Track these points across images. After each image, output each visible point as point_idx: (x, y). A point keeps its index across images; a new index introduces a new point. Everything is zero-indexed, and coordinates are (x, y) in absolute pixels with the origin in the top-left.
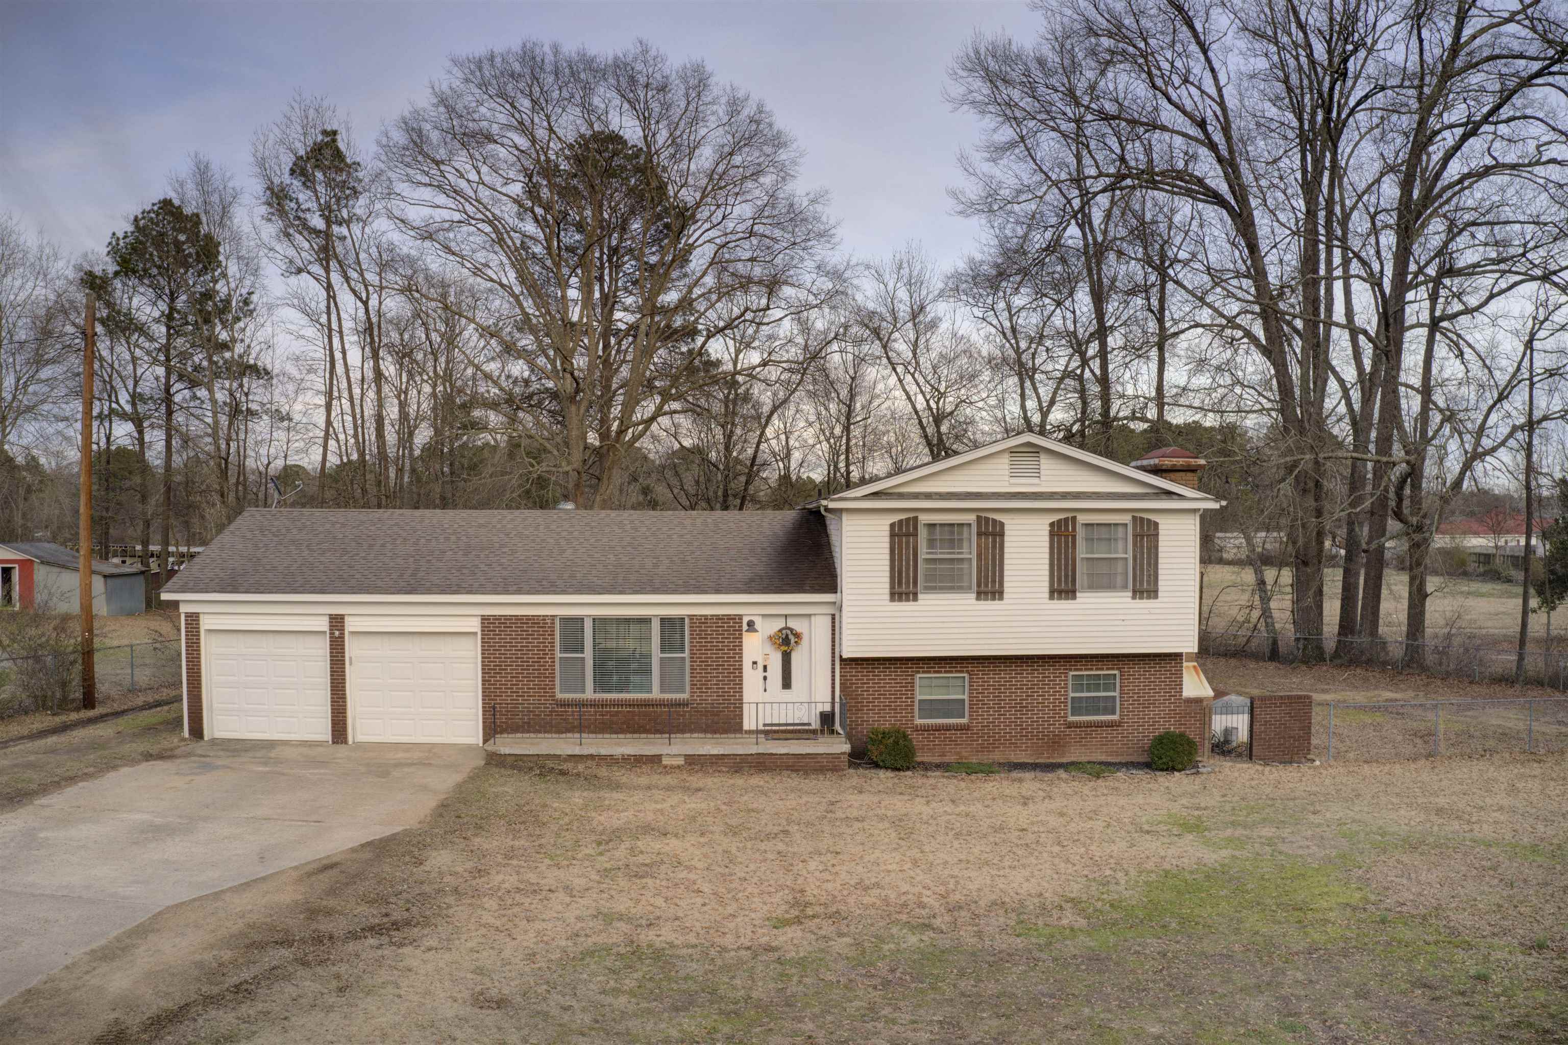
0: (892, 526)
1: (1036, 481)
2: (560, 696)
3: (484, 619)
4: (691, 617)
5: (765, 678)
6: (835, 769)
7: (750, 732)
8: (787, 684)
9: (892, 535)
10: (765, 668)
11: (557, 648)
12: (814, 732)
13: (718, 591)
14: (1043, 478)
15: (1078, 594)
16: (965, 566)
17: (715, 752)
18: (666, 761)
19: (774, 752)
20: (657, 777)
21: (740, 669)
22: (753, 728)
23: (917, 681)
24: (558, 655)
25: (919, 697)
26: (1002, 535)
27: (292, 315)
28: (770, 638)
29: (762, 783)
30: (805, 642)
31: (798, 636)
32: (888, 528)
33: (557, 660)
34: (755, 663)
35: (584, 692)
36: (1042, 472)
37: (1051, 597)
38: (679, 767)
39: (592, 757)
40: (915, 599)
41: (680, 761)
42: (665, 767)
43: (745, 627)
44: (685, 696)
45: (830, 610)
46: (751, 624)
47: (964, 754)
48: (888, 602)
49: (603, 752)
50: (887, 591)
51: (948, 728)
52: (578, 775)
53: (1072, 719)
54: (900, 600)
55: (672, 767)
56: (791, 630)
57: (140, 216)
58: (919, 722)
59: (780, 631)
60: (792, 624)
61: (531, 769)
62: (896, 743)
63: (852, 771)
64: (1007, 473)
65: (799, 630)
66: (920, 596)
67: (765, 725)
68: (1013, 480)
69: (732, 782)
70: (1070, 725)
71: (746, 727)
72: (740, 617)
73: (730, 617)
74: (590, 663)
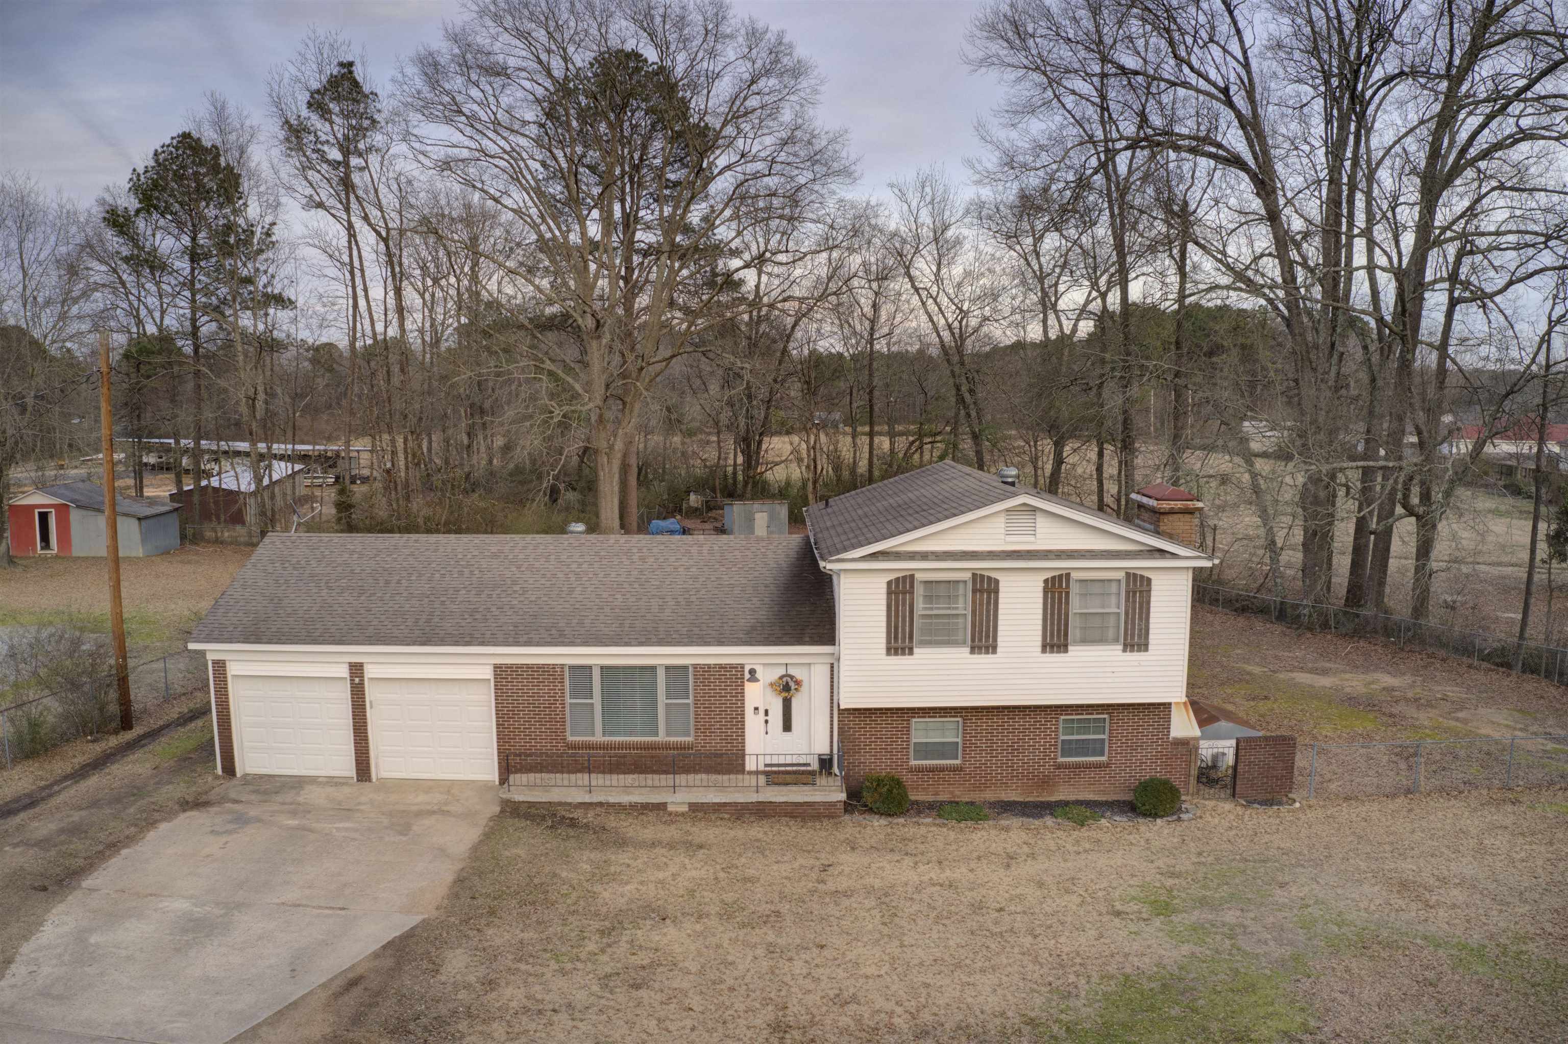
0: (889, 583)
1: (1032, 538)
2: (571, 738)
3: (497, 667)
4: (695, 666)
5: (766, 722)
6: (831, 816)
7: (750, 773)
8: (787, 726)
9: (889, 593)
10: (766, 713)
11: (567, 694)
12: (812, 773)
13: (721, 643)
14: (1038, 536)
15: (1070, 648)
16: (961, 620)
17: (717, 800)
18: (670, 808)
19: (773, 800)
20: (662, 827)
21: (743, 715)
22: (754, 768)
23: (913, 726)
24: (568, 701)
25: (914, 740)
26: (997, 592)
27: (315, 255)
28: (771, 685)
29: (760, 835)
30: (804, 688)
31: (798, 683)
32: (885, 586)
33: (567, 707)
34: (756, 709)
35: (593, 735)
36: (1038, 531)
37: (1044, 651)
38: (683, 814)
39: (601, 804)
40: (911, 653)
41: (685, 809)
42: (670, 814)
43: (747, 676)
44: (689, 739)
45: (827, 660)
46: (752, 672)
47: (958, 793)
48: (884, 656)
49: (612, 800)
50: (884, 646)
51: (942, 769)
52: (587, 826)
53: (1061, 760)
54: (896, 654)
55: (677, 814)
56: (792, 677)
57: (160, 150)
58: (913, 763)
59: (781, 678)
60: (791, 671)
61: (543, 818)
62: (890, 791)
63: (847, 817)
64: (1003, 531)
65: (799, 677)
66: (916, 650)
67: (766, 765)
68: (1009, 539)
69: (732, 833)
70: (1059, 766)
71: (747, 768)
72: (742, 666)
73: (732, 667)
74: (598, 709)
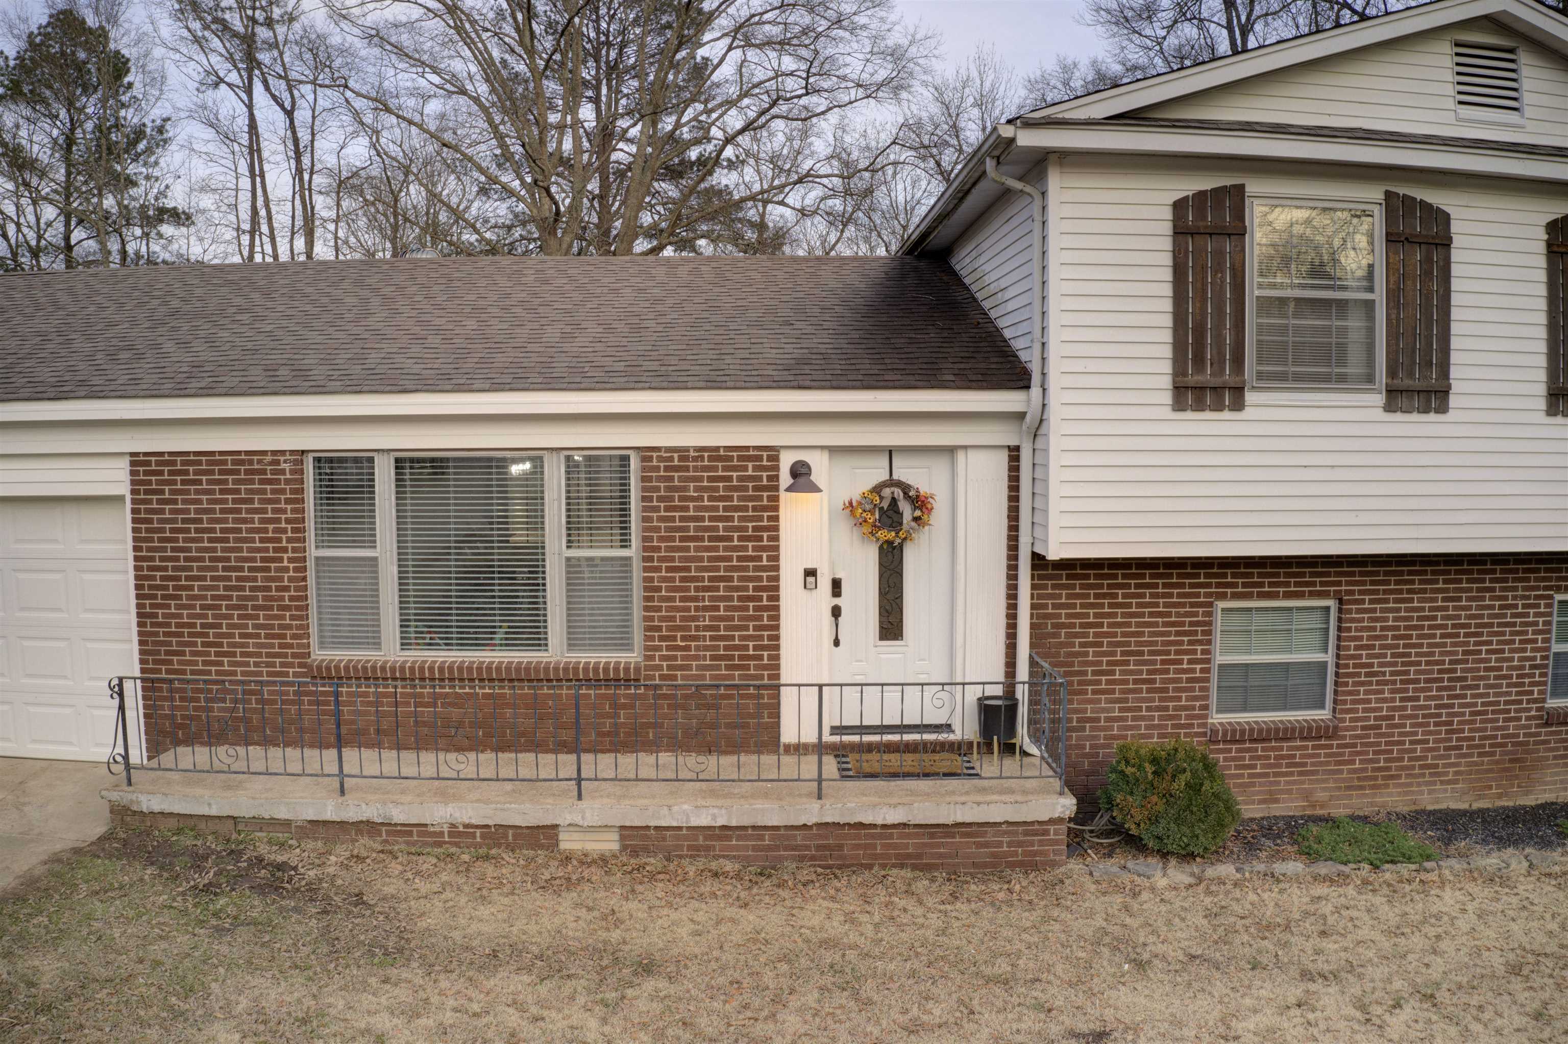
0: (1179, 206)
2: (319, 654)
3: (138, 461)
4: (646, 452)
5: (836, 612)
6: (1030, 865)
7: (795, 748)
8: (891, 625)
9: (1180, 232)
10: (836, 586)
11: (311, 535)
12: (960, 748)
13: (714, 384)
14: (1528, 112)
16: (1354, 323)
17: (702, 819)
18: (568, 842)
19: (867, 819)
20: (537, 900)
21: (774, 590)
22: (809, 736)
23: (1218, 621)
24: (313, 552)
25: (1220, 658)
26: (1445, 243)
28: (850, 506)
29: (836, 927)
30: (939, 516)
31: (920, 503)
32: (1168, 214)
33: (311, 564)
34: (810, 573)
35: (377, 645)
36: (1524, 97)
37: (1551, 410)
38: (603, 861)
39: (369, 827)
40: (1238, 405)
41: (610, 844)
42: (567, 859)
43: (785, 478)
44: (632, 657)
45: (1005, 435)
46: (800, 472)
47: (1322, 796)
48: (1166, 413)
49: (399, 815)
50: (1166, 382)
51: (1285, 733)
52: (312, 890)
53: (1553, 703)
54: (1199, 406)
55: (586, 861)
56: (905, 488)
58: (1217, 719)
59: (877, 489)
60: (906, 471)
61: (198, 860)
62: (1194, 788)
63: (1075, 866)
64: (1450, 90)
65: (924, 490)
66: (1250, 397)
67: (835, 730)
68: (1465, 111)
69: (750, 919)
70: (1547, 721)
71: (788, 735)
72: (773, 453)
73: (746, 454)
74: (389, 573)
